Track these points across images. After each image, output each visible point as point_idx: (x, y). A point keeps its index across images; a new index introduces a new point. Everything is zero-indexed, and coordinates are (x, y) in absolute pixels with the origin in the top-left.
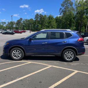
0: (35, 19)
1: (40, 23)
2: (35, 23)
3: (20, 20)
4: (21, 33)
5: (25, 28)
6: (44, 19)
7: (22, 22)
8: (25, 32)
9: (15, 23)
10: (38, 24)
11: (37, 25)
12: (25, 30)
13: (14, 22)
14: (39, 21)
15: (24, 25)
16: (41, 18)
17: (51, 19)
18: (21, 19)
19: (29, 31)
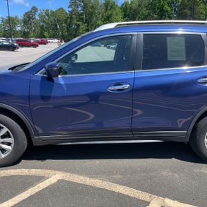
0: (70, 9)
1: (82, 19)
2: (71, 18)
3: (31, 11)
4: (35, 45)
5: (46, 34)
6: (92, 7)
7: (37, 17)
8: (45, 43)
9: (18, 21)
10: (78, 23)
11: (76, 25)
12: (45, 37)
13: (16, 17)
14: (82, 14)
15: (43, 26)
16: (85, 5)
17: (111, 7)
18: (35, 9)
19: (56, 41)
